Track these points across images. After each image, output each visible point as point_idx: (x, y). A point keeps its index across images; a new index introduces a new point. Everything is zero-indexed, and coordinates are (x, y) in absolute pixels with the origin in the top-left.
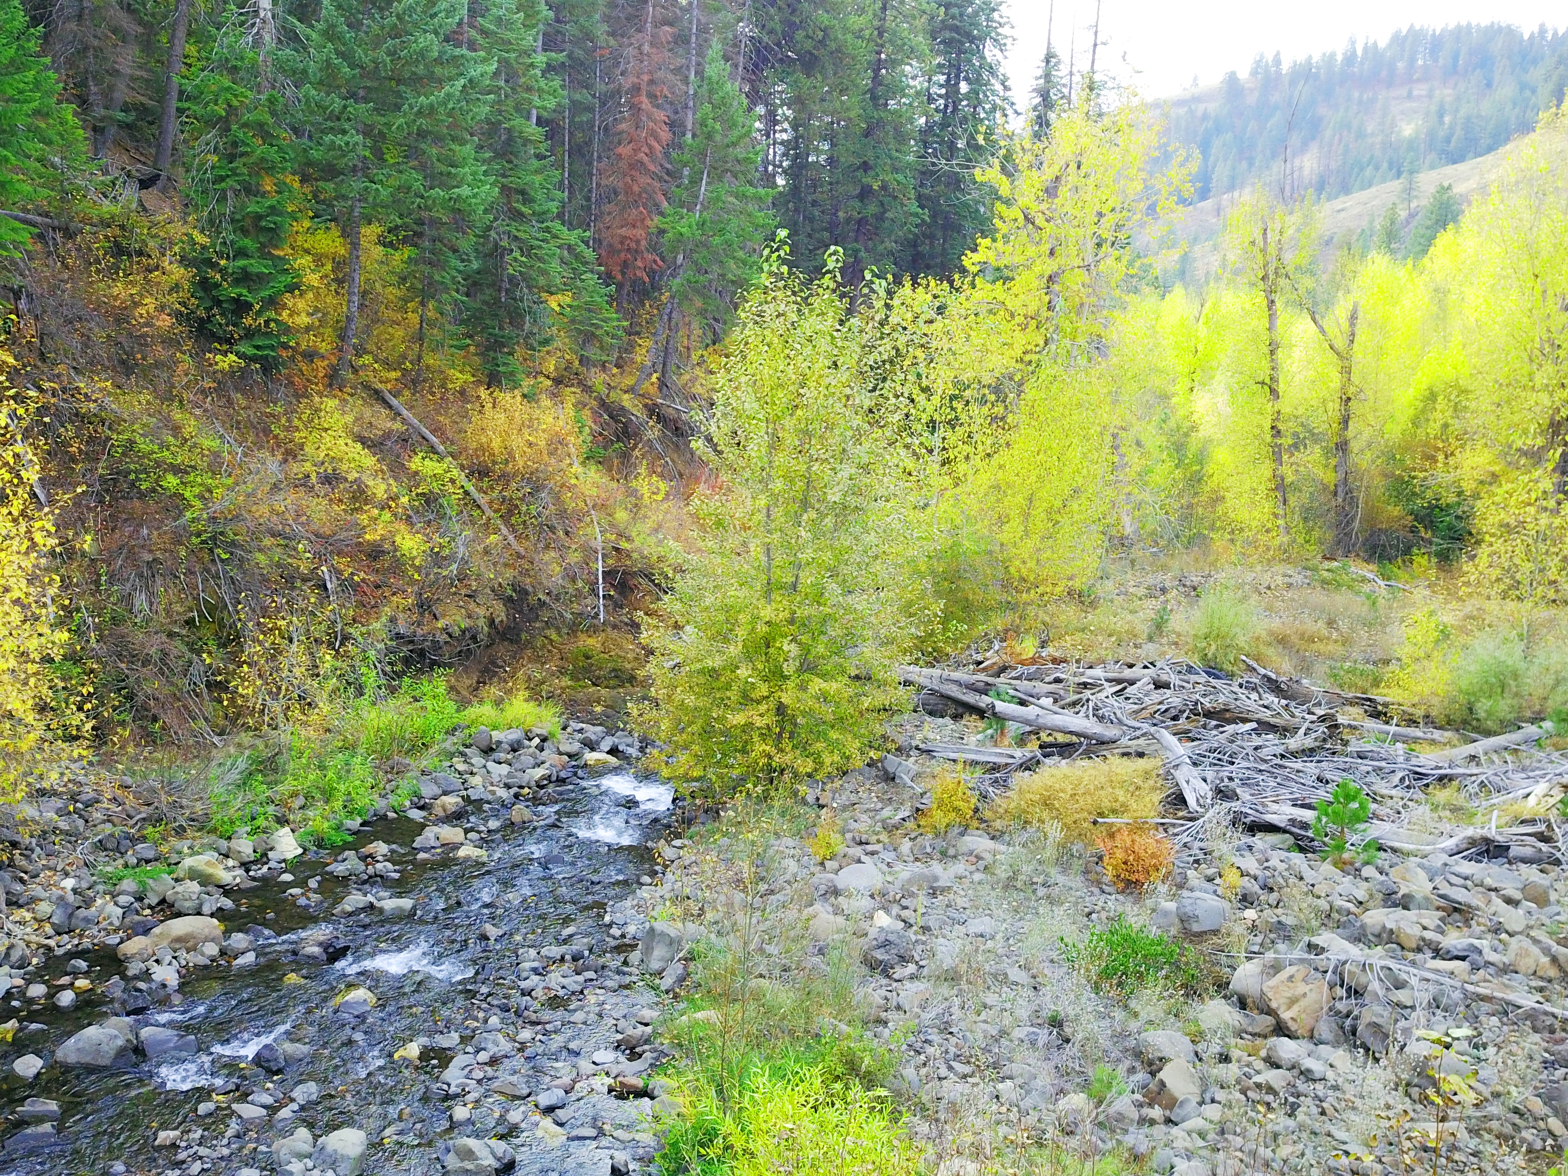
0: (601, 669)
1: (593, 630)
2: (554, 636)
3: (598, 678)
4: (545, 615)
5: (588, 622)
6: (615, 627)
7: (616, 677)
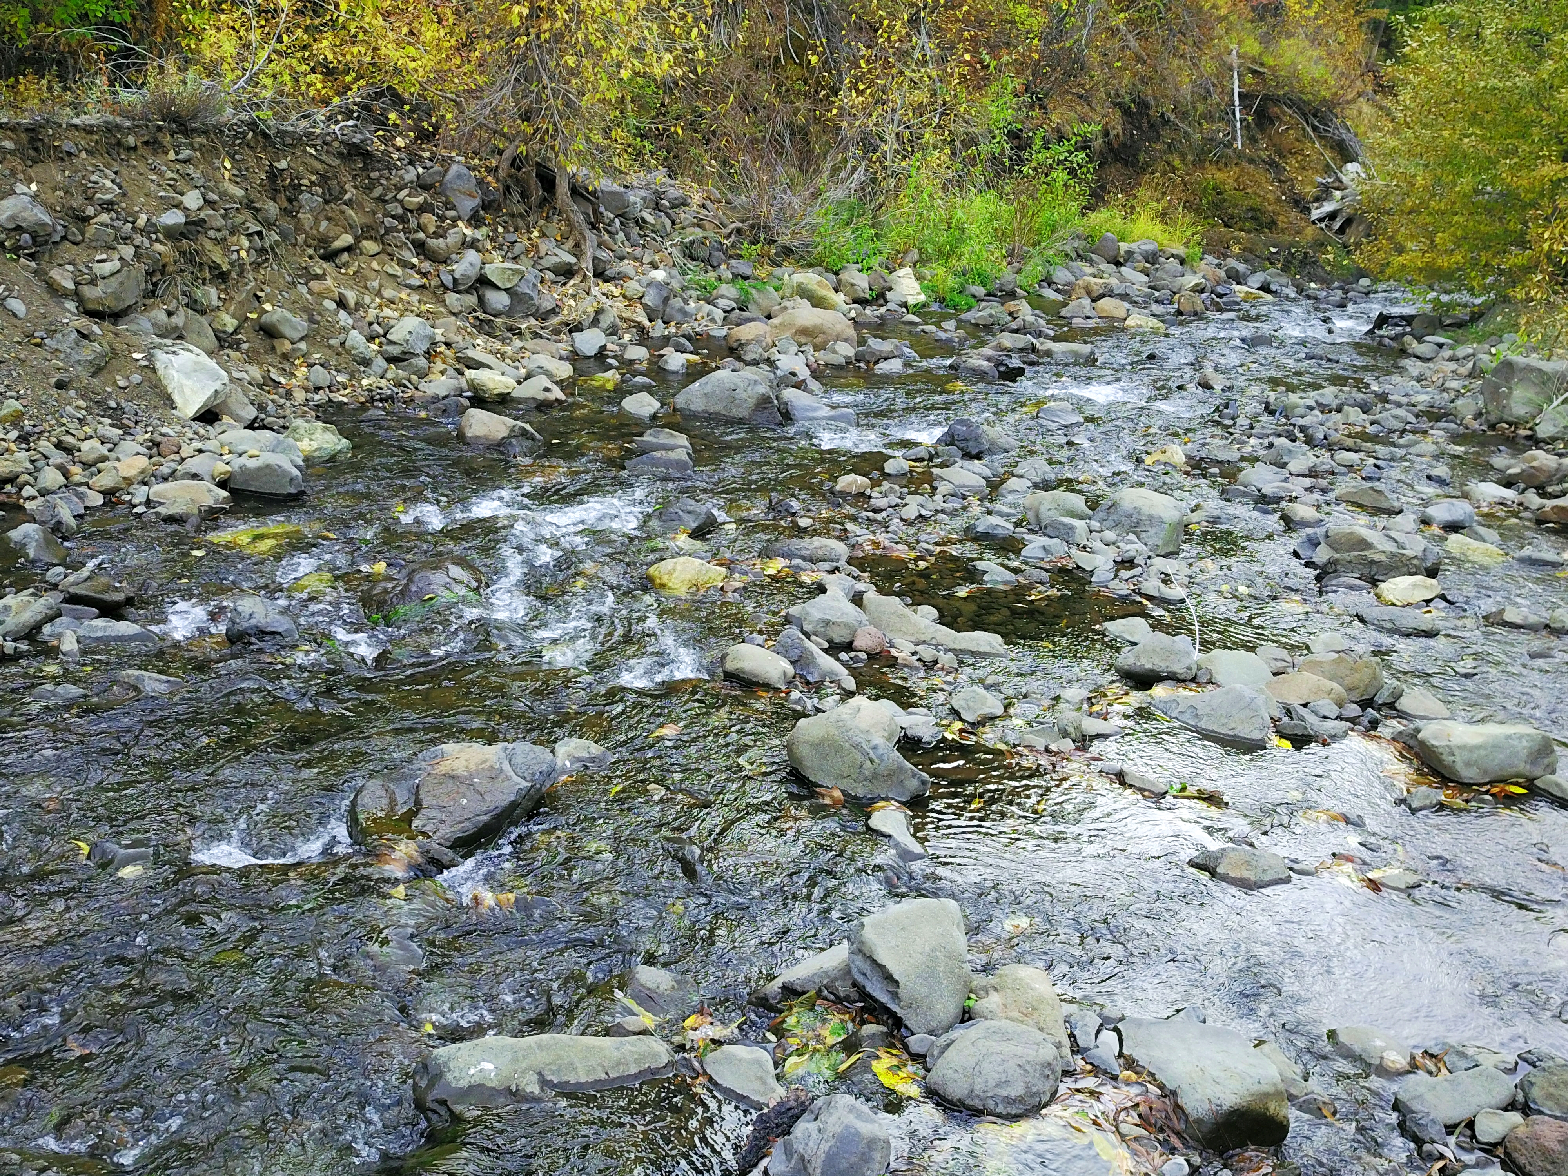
0: (1235, 206)
1: (1223, 162)
2: (1177, 163)
3: (1232, 217)
4: (1167, 135)
5: (1219, 151)
6: (1251, 161)
7: (1254, 218)
